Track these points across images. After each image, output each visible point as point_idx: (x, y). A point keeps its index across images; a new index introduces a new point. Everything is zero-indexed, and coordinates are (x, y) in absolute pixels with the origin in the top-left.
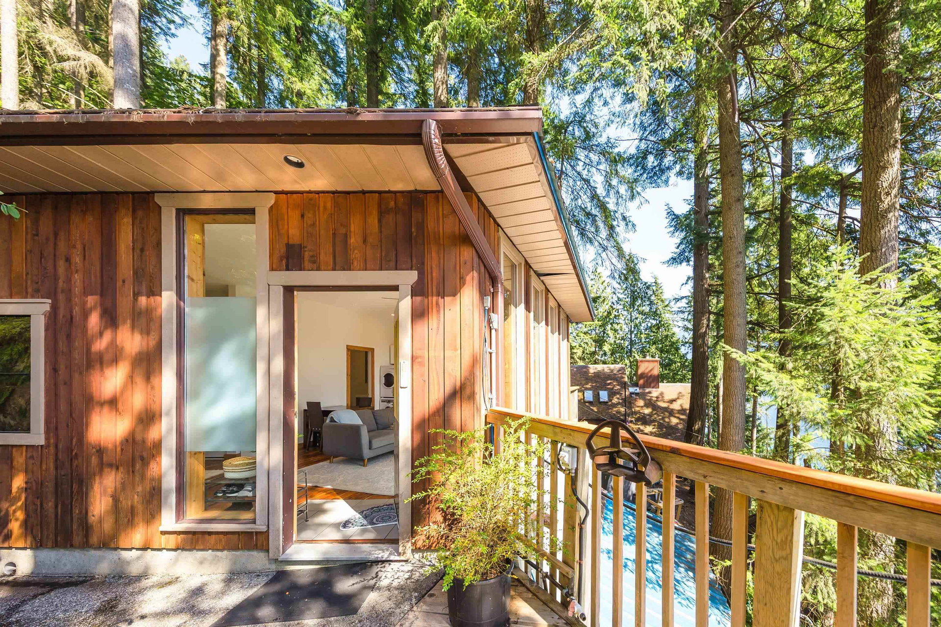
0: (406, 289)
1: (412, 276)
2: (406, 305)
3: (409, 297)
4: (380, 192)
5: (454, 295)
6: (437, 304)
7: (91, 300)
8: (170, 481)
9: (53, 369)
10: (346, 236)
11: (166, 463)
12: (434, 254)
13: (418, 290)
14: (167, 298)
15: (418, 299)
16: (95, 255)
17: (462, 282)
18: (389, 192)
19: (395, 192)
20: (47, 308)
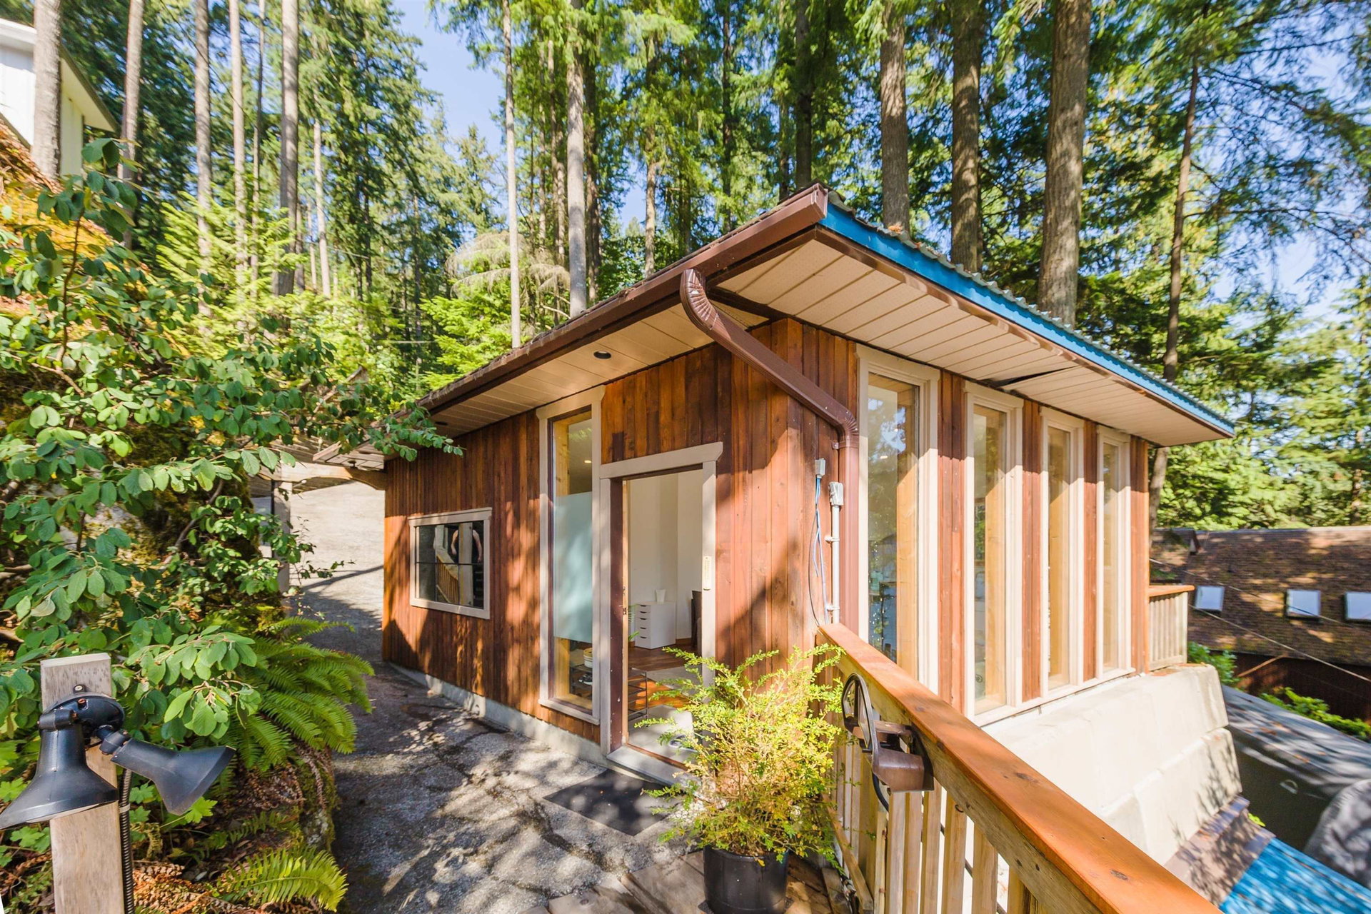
0: (711, 466)
1: (717, 449)
2: (710, 484)
3: (714, 476)
4: (686, 354)
5: (763, 467)
6: (744, 480)
7: (509, 505)
8: (544, 662)
9: (493, 561)
10: (657, 414)
11: (542, 645)
12: (741, 416)
13: (724, 466)
14: (543, 497)
15: (722, 477)
16: (510, 469)
17: (773, 445)
18: (695, 350)
19: (700, 349)
20: (490, 514)
